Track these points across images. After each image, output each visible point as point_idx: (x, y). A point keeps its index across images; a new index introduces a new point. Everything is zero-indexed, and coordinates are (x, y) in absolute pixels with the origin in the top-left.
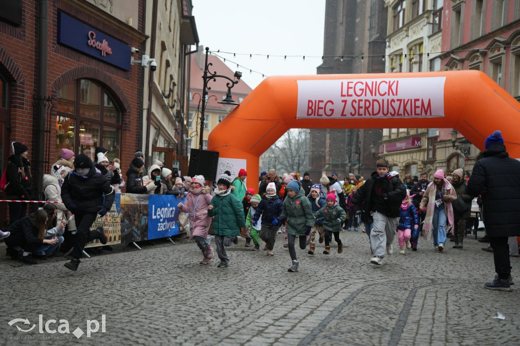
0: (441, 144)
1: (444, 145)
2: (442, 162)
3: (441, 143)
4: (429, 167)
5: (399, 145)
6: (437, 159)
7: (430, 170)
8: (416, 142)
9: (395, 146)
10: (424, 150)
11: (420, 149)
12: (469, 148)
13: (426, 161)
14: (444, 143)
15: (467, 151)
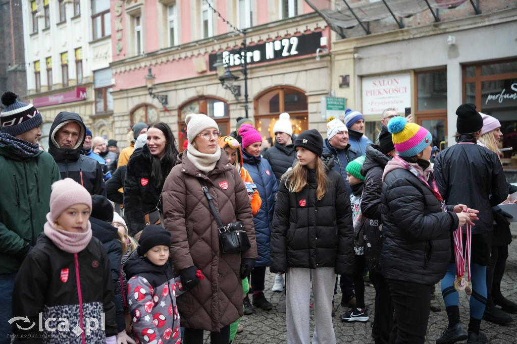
0: (120, 94)
1: (125, 95)
2: (123, 116)
3: (121, 92)
4: (102, 122)
5: (52, 99)
6: (115, 112)
7: (102, 126)
8: (81, 93)
9: (48, 100)
10: (91, 103)
11: (85, 102)
12: (167, 96)
13: (94, 116)
14: (125, 92)
15: (164, 101)
